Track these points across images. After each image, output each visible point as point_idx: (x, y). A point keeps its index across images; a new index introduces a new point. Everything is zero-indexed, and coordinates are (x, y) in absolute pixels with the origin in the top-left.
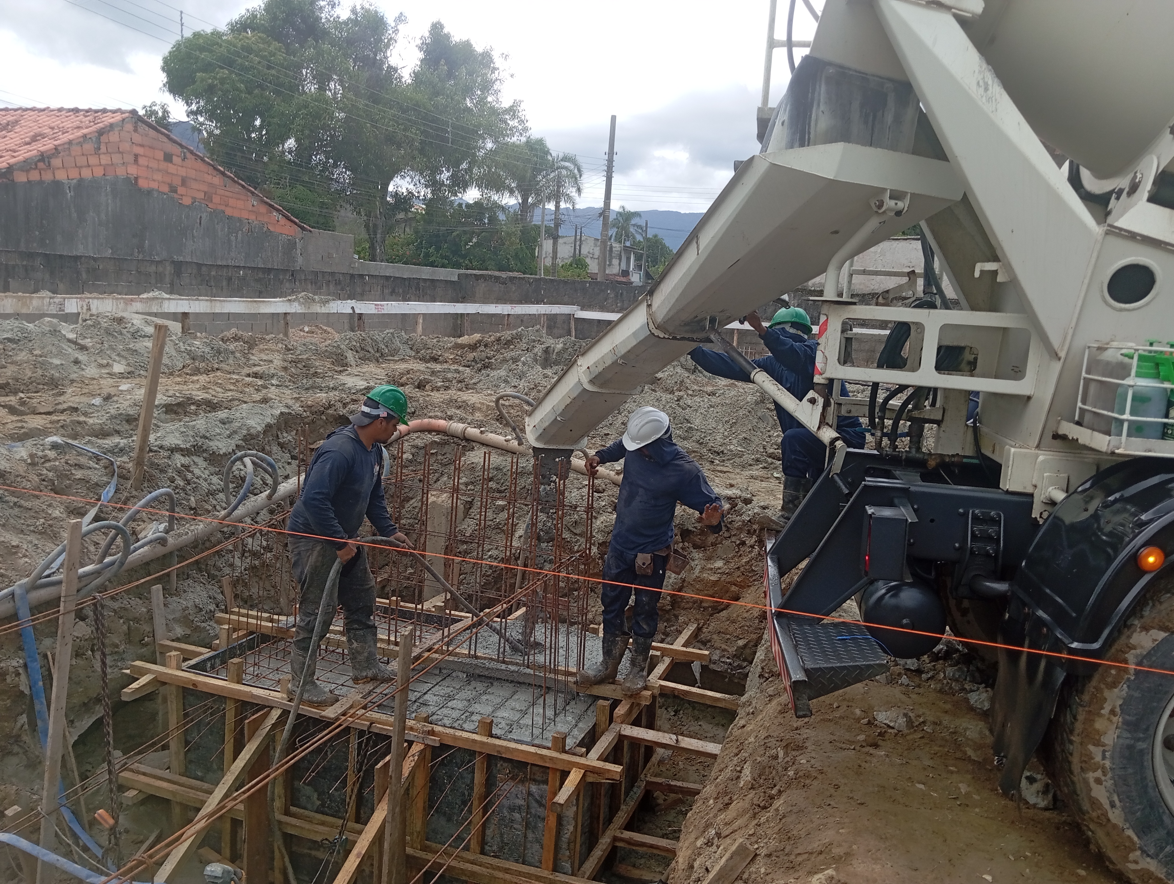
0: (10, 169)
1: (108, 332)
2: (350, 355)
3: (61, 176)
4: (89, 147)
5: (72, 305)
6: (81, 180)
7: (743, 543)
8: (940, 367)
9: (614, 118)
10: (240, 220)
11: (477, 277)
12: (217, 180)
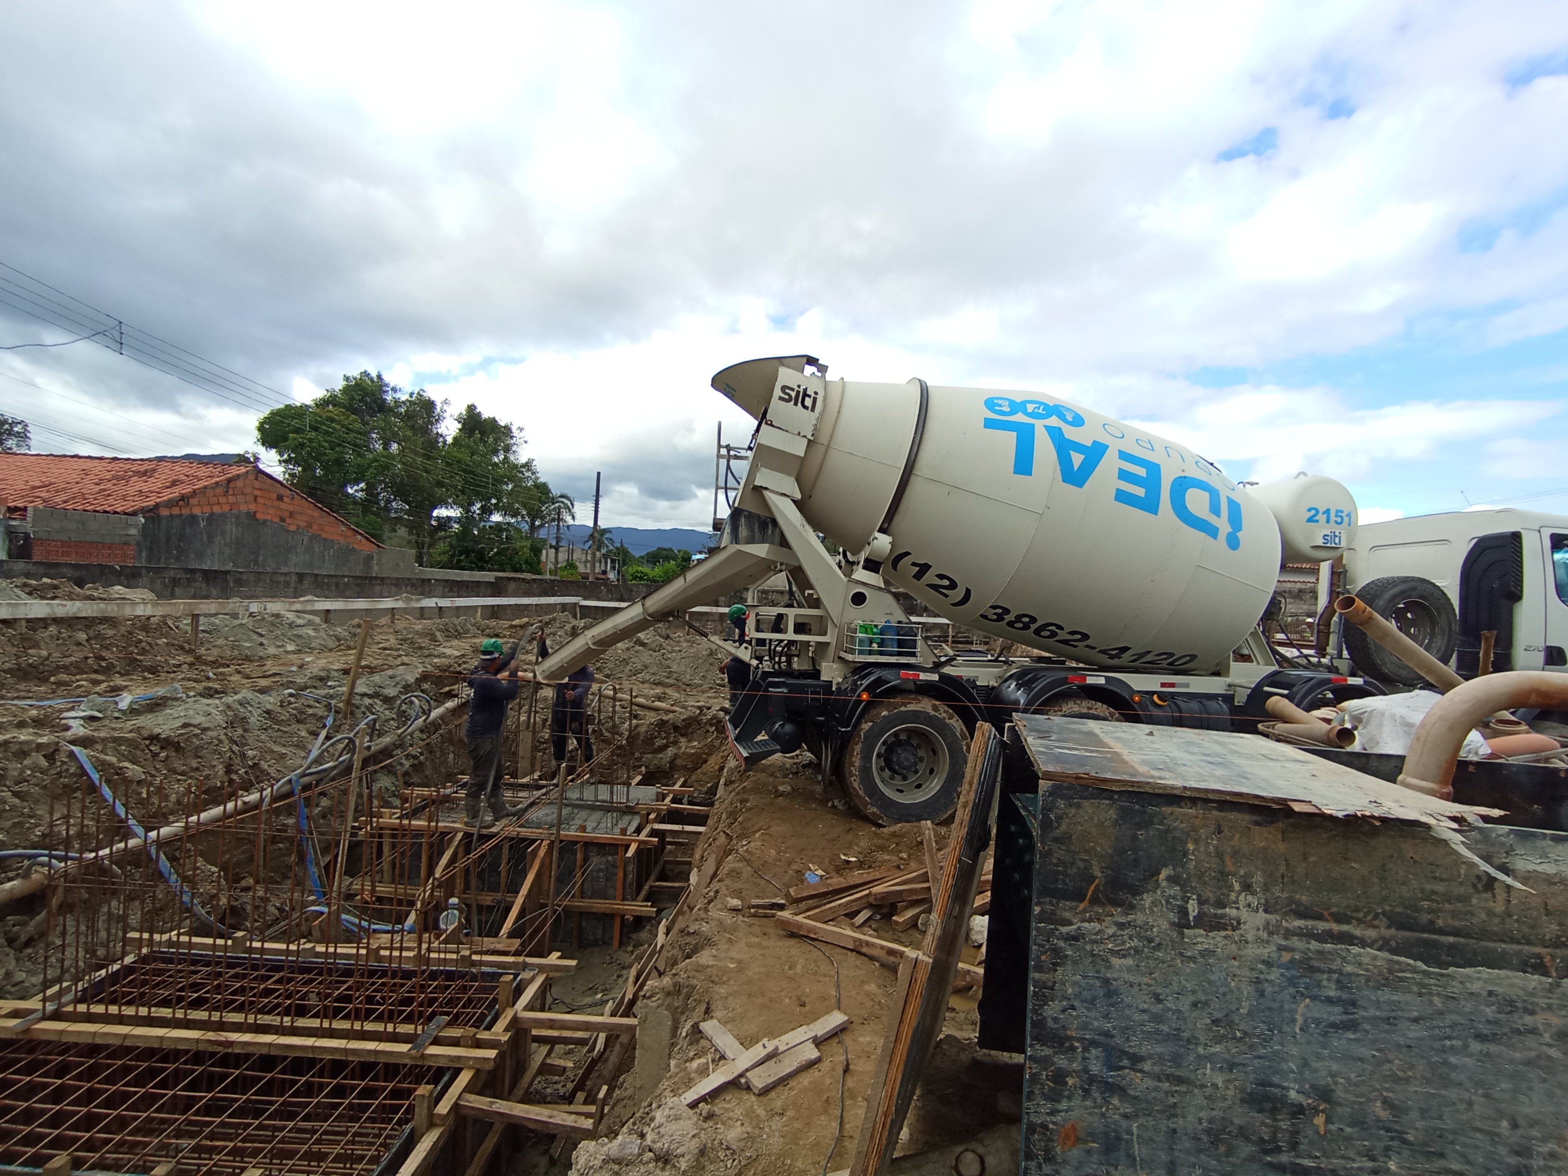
0: (157, 506)
1: (273, 624)
2: (438, 634)
3: (197, 511)
4: (220, 490)
5: (254, 607)
6: (212, 514)
7: (708, 731)
8: (796, 632)
9: (599, 474)
10: (332, 541)
11: (509, 579)
12: (316, 513)
